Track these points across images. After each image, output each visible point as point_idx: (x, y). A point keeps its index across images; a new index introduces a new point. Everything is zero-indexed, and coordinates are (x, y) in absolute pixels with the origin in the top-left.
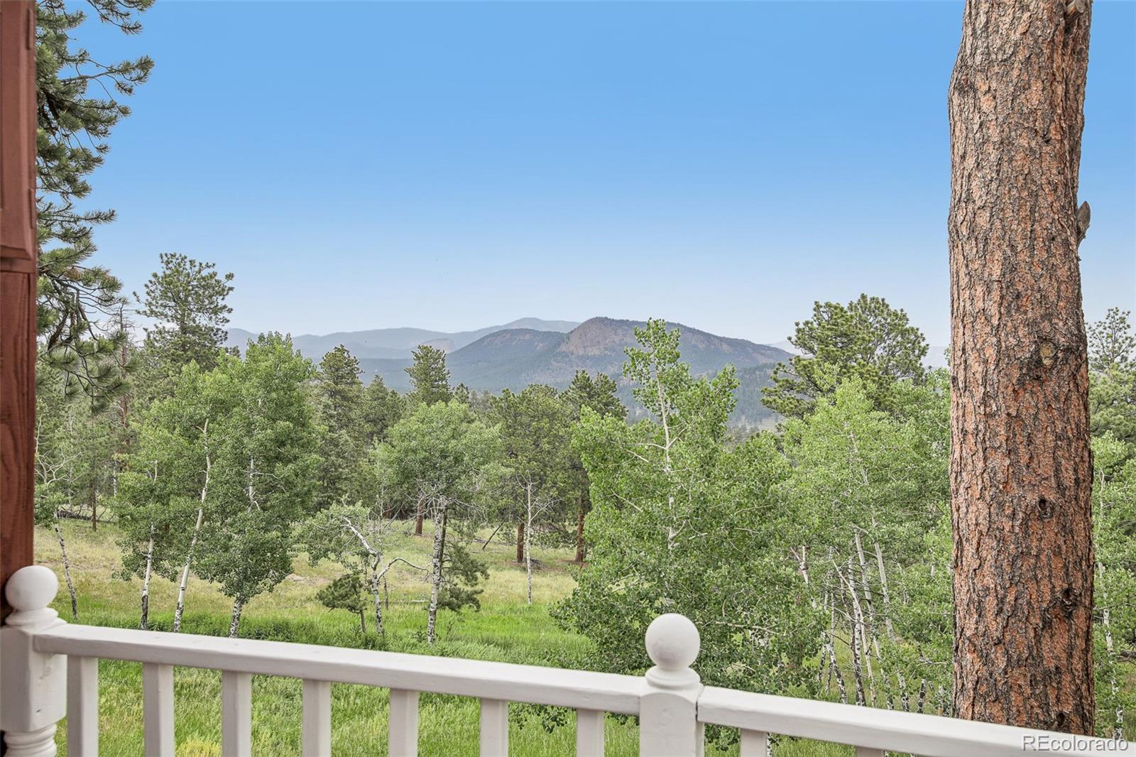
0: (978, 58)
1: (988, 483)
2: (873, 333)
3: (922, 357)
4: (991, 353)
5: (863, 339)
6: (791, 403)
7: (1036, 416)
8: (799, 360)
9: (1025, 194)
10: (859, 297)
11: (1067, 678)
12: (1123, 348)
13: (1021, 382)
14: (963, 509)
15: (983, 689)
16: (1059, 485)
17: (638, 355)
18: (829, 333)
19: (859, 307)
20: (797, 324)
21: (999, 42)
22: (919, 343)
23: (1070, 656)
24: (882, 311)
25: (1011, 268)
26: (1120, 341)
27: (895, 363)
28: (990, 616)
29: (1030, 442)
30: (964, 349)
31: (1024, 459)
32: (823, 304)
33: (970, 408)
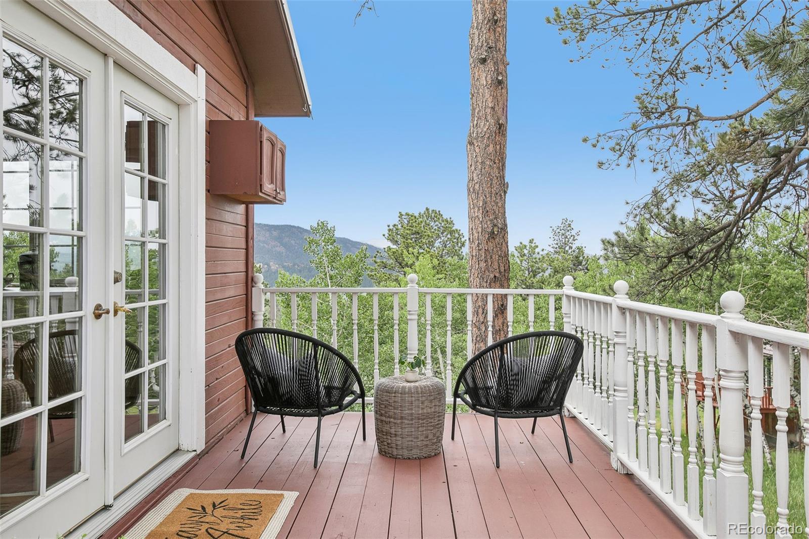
0: (475, 135)
1: (479, 272)
2: (433, 232)
3: (462, 247)
4: (480, 230)
5: (428, 236)
6: (385, 276)
7: (493, 250)
8: (390, 249)
9: (489, 179)
10: (425, 209)
11: (502, 332)
12: (570, 241)
13: (488, 239)
14: (472, 282)
15: (478, 339)
16: (500, 271)
17: (312, 241)
18: (408, 232)
19: (424, 216)
20: (389, 226)
21: (480, 131)
22: (461, 239)
23: (503, 325)
24: (439, 219)
25: (485, 203)
26: (568, 237)
27: (447, 251)
28: (480, 315)
29: (491, 258)
30: (472, 229)
31: (490, 264)
32: (404, 214)
33: (474, 248)
